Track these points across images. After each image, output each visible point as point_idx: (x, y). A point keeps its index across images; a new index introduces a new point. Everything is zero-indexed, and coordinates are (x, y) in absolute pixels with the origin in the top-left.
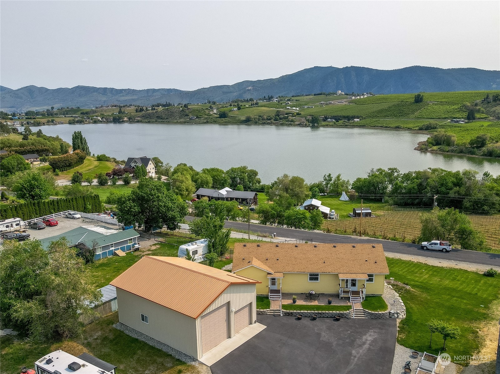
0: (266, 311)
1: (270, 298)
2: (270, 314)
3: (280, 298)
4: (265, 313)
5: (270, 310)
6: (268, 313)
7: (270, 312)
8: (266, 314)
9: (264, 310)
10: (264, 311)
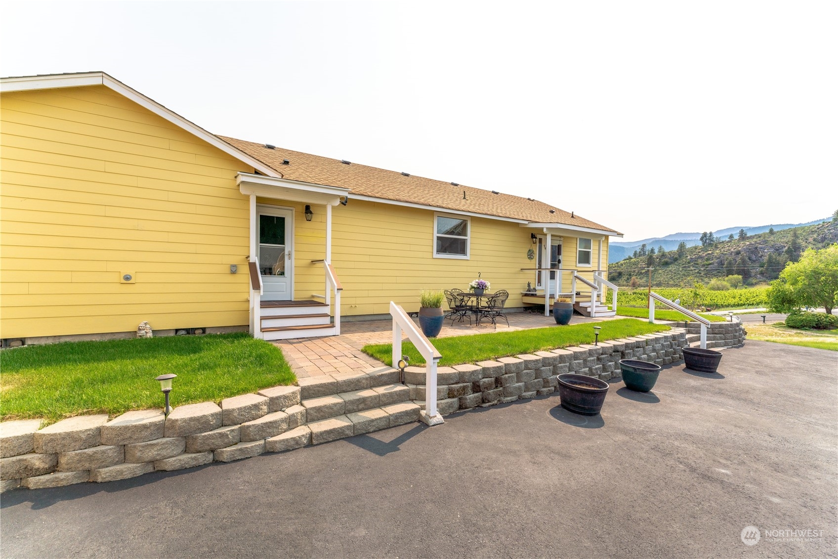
0: (253, 411)
1: (263, 330)
2: (312, 441)
3: (332, 325)
4: (244, 436)
5: (308, 393)
6: (292, 422)
7: (310, 417)
8: (269, 452)
9: (232, 403)
10: (225, 418)
